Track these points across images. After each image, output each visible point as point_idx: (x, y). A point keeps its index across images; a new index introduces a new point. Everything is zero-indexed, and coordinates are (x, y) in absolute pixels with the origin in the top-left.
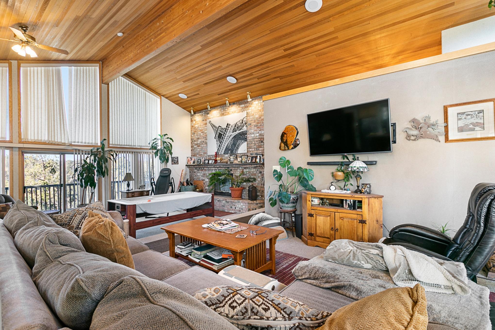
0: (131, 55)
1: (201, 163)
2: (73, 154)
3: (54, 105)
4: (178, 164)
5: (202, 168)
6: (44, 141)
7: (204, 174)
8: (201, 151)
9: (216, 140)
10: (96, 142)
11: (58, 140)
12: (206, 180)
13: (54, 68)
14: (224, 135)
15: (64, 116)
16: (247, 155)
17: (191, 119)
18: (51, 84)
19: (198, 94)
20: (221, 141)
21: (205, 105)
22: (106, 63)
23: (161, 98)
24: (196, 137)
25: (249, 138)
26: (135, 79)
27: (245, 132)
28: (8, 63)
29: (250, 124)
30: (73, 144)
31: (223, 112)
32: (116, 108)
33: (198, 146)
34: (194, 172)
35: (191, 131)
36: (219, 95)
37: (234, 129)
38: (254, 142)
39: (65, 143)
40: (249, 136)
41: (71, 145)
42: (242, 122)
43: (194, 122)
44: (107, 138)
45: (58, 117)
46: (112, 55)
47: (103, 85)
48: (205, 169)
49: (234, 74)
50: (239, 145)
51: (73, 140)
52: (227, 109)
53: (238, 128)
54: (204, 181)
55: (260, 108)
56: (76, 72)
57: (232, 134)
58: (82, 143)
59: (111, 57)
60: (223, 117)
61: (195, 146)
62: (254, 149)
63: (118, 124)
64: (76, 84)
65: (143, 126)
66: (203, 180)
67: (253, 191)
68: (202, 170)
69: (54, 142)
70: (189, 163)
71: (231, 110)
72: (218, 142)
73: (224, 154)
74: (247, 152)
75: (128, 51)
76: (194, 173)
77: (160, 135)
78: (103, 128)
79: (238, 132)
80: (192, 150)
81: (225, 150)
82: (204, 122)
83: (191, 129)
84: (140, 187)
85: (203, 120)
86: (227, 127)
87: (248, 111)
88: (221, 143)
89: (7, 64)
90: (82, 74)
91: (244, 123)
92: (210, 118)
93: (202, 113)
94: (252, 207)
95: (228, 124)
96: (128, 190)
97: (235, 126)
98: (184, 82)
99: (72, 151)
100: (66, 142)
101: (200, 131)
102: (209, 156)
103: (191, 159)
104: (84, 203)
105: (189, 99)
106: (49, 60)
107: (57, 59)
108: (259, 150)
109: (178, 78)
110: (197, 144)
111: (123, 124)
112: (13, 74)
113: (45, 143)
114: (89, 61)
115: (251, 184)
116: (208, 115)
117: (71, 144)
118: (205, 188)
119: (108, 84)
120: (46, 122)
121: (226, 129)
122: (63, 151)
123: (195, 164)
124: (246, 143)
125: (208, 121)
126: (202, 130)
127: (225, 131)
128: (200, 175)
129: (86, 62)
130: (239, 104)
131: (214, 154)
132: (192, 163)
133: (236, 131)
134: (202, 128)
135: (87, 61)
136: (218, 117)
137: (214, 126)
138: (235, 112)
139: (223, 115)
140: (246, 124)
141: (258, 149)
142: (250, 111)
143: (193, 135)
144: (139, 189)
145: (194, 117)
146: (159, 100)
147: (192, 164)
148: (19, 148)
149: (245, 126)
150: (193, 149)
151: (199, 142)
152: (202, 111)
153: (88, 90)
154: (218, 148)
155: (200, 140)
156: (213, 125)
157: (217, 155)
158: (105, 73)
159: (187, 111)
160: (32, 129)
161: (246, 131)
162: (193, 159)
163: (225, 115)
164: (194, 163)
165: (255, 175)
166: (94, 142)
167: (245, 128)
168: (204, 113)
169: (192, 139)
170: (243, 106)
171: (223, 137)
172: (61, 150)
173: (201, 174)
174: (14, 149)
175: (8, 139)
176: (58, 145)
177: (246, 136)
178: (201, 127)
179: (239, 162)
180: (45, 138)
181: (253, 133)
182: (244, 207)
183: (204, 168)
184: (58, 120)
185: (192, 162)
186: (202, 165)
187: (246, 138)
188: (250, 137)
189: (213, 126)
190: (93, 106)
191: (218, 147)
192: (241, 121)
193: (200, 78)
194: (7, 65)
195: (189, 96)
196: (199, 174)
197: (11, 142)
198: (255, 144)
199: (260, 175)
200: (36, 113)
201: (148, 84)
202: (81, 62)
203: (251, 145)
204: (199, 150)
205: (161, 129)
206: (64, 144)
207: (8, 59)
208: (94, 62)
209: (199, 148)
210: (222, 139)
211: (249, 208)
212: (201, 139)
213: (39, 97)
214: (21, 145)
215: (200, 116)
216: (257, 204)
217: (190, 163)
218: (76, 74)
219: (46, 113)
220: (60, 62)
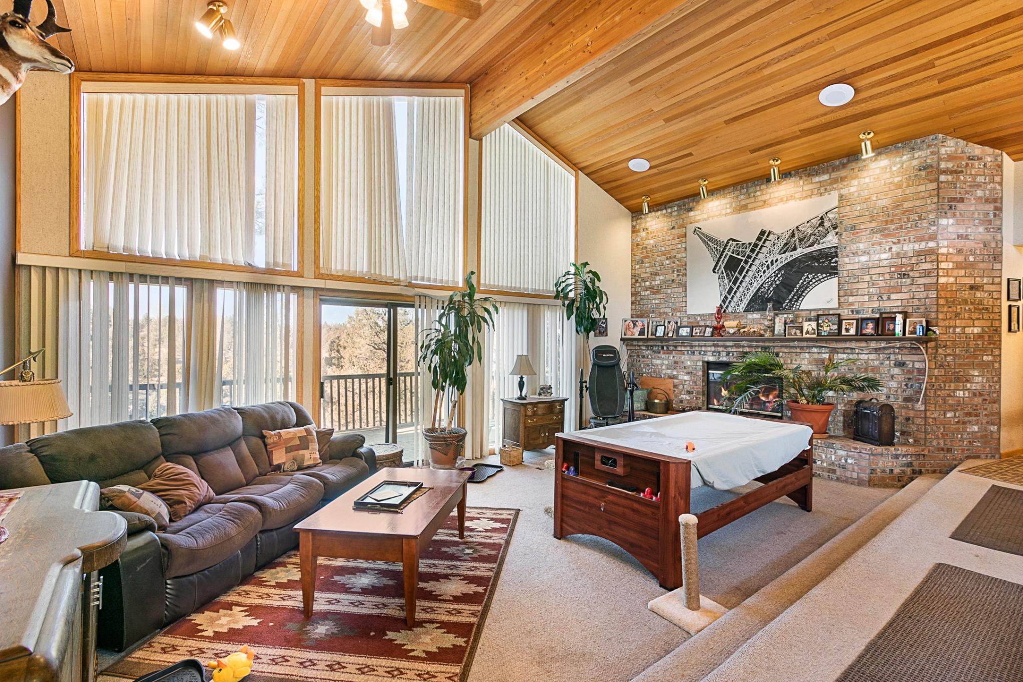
0: (585, 38)
1: (670, 335)
2: (412, 306)
3: (380, 188)
4: (607, 335)
5: (672, 348)
6: (361, 276)
7: (676, 362)
8: (664, 306)
9: (716, 275)
10: (456, 280)
11: (387, 271)
12: (680, 377)
13: (381, 98)
14: (746, 262)
15: (398, 215)
16: (839, 315)
17: (633, 227)
18: (376, 139)
19: (690, 154)
20: (737, 279)
21: (696, 184)
22: (486, 83)
23: (577, 176)
24: (648, 270)
25: (849, 267)
26: (530, 128)
27: (833, 250)
28: (298, 85)
29: (854, 228)
30: (413, 282)
31: (743, 203)
32: (493, 197)
33: (654, 293)
34: (643, 357)
35: (633, 255)
36: (753, 151)
37: (786, 244)
38: (867, 278)
39: (399, 280)
40: (847, 260)
41: (410, 285)
42: (822, 224)
43: (643, 234)
44: (475, 271)
45: (388, 218)
46: (508, 60)
47: (471, 140)
48: (679, 349)
49: (856, 74)
50: (805, 288)
51: (414, 274)
52: (758, 193)
53: (801, 240)
54: (676, 381)
55: (897, 180)
56: (421, 109)
57: (779, 257)
58: (429, 280)
59: (503, 64)
60: (743, 214)
61: (643, 293)
62: (866, 298)
63: (497, 235)
64: (421, 138)
65: (542, 240)
66: (670, 378)
67: (884, 418)
68: (669, 352)
69: (379, 278)
70: (629, 333)
71: (777, 194)
72: (726, 281)
73: (747, 310)
74: (837, 306)
75: (572, 30)
76: (642, 360)
77: (574, 265)
78: (469, 246)
79: (800, 251)
80: (632, 303)
81: (752, 301)
82: (677, 231)
83: (632, 250)
84: (542, 389)
85: (673, 228)
86: (759, 239)
87: (842, 192)
88: (735, 283)
89: (297, 87)
90: (433, 114)
91: (827, 224)
92: (698, 221)
93: (669, 210)
94: (880, 464)
95: (763, 233)
96: (521, 398)
97: (793, 235)
98: (667, 121)
99: (412, 299)
100: (402, 278)
101: (663, 255)
102: (689, 317)
103: (635, 325)
104: (437, 426)
105: (655, 171)
106: (374, 80)
107: (388, 78)
108: (889, 299)
109: (655, 110)
110: (650, 288)
111: (505, 235)
112: (306, 112)
113: (361, 280)
114: (447, 83)
115: (855, 396)
116: (691, 214)
117: (410, 283)
118: (676, 396)
119: (482, 139)
120: (366, 230)
121: (756, 245)
122: (394, 298)
123: (645, 337)
124: (834, 281)
125: (690, 228)
126: (669, 253)
127: (753, 251)
128: (662, 365)
129: (440, 85)
130: (809, 175)
131: (714, 311)
132: (637, 333)
133: (795, 249)
134: (670, 247)
135: (445, 81)
136: (726, 215)
137: (711, 239)
138: (792, 197)
139: (744, 208)
140: (835, 228)
141: (885, 297)
142: (852, 189)
143: (637, 267)
144: (540, 394)
145: (643, 221)
146: (573, 179)
147: (636, 336)
148: (315, 289)
149: (833, 232)
150: (638, 299)
151: (657, 283)
152: (670, 205)
153: (442, 154)
154: (726, 297)
155: (662, 277)
156: (707, 236)
157: (721, 313)
158: (479, 111)
159: (626, 207)
160: (339, 244)
161: (836, 247)
162: (639, 324)
163: (754, 209)
164: (642, 332)
165: (875, 369)
166: (451, 279)
167: (831, 240)
168: (676, 208)
169: (633, 276)
170: (826, 177)
171: (743, 268)
172: (391, 298)
173: (666, 362)
174: (306, 292)
175: (295, 268)
176: (386, 283)
177: (836, 262)
178: (665, 246)
179: (808, 332)
180: (361, 267)
181: (865, 253)
182: (850, 461)
183: (676, 347)
184: (388, 223)
185: (636, 331)
186: (671, 339)
187: (835, 268)
188: (846, 263)
189: (707, 240)
190: (452, 192)
191: (725, 293)
192: (816, 222)
193: (727, 102)
194: (295, 89)
195: (654, 163)
196: (658, 362)
197: (300, 275)
198: (872, 283)
199: (896, 371)
200: (346, 205)
201: (559, 140)
202: (433, 84)
203: (860, 286)
204: (657, 301)
205: (576, 251)
206: (396, 283)
207: (298, 75)
208: (456, 85)
209: (658, 296)
210: (740, 273)
211: (874, 467)
212: (663, 274)
213: (354, 168)
214: (320, 284)
215: (661, 219)
216: (896, 457)
217: (633, 334)
218: (421, 113)
219: (366, 208)
220: (393, 83)
